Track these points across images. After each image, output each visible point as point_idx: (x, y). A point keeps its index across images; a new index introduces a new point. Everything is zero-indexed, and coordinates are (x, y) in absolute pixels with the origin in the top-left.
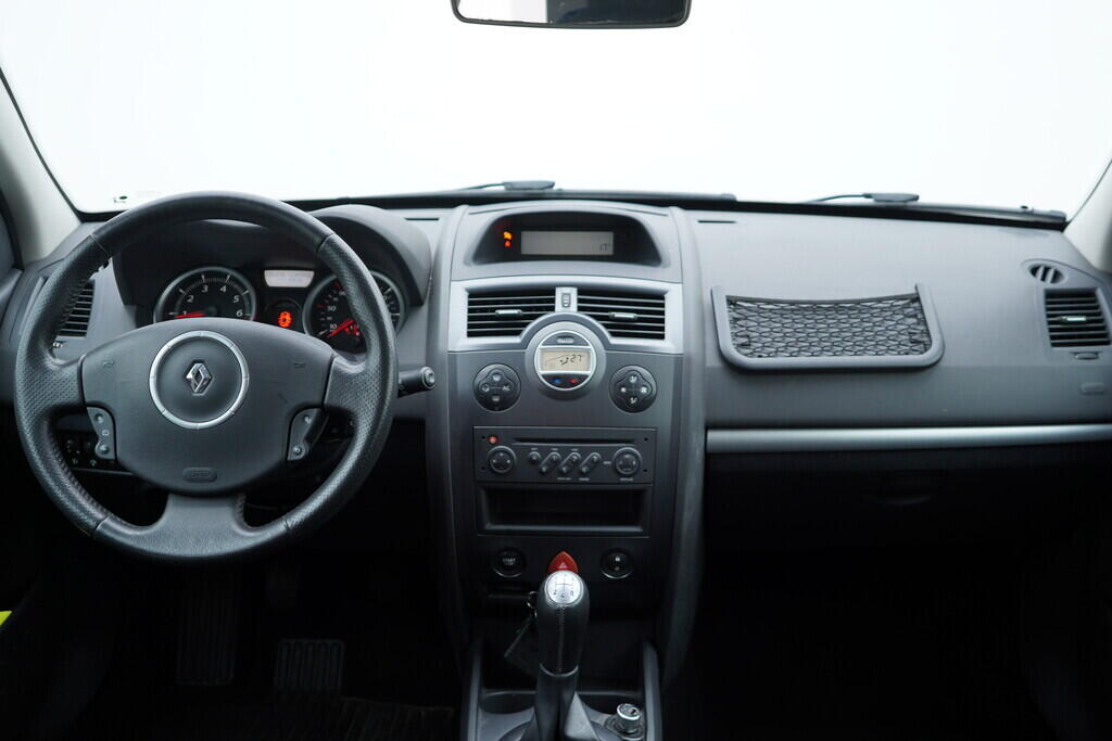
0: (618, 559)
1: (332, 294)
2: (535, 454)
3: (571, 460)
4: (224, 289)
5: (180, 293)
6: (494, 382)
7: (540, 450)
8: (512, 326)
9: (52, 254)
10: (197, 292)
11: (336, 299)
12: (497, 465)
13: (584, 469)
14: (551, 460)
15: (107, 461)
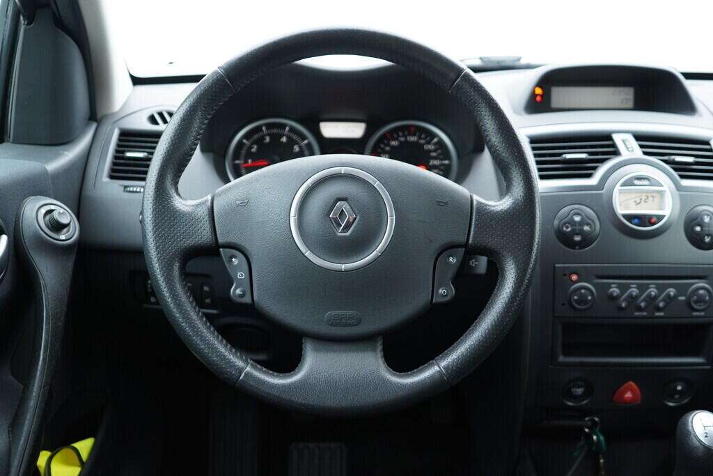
0: (679, 388)
1: (384, 144)
2: (615, 291)
3: (649, 296)
4: (284, 139)
5: (244, 144)
6: (575, 222)
7: (619, 286)
8: (582, 169)
9: (122, 108)
10: (260, 142)
11: (387, 148)
12: (578, 302)
13: (661, 305)
14: (631, 296)
15: (246, 305)
